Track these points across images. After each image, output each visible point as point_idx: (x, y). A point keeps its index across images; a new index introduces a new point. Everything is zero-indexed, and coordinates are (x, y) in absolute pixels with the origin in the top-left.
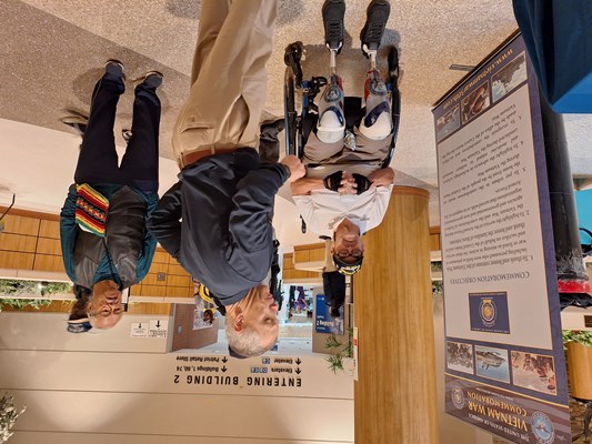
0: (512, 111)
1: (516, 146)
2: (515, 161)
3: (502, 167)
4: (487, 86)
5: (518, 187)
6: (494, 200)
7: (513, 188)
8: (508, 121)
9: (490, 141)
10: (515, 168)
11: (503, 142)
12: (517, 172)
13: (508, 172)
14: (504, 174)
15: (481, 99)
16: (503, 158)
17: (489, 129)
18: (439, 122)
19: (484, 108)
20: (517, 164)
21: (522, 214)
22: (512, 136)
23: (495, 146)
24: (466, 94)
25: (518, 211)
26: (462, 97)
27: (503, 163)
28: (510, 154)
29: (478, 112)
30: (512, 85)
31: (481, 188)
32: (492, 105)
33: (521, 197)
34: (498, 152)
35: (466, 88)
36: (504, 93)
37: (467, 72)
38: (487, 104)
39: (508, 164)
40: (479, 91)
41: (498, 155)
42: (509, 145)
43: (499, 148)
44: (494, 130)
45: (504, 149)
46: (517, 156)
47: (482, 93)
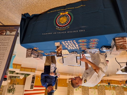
0: (9, 39)
1: (7, 46)
2: (6, 48)
4: (6, 31)
5: (4, 54)
7: (3, 54)
10: (5, 50)
11: (4, 43)
13: (3, 50)
14: (2, 50)
15: (3, 32)
17: (3, 39)
19: (3, 34)
20: (6, 49)
21: (3, 60)
22: (7, 43)
23: (2, 43)
25: (2, 59)
27: (3, 48)
28: (5, 47)
30: (11, 34)
32: (5, 35)
33: (4, 56)
34: (3, 45)
36: (9, 34)
37: (2, 25)
38: (4, 34)
39: (4, 48)
40: (3, 30)
41: (2, 46)
42: (6, 45)
43: (3, 44)
44: (3, 40)
45: (4, 45)
46: (7, 48)
47: (4, 31)
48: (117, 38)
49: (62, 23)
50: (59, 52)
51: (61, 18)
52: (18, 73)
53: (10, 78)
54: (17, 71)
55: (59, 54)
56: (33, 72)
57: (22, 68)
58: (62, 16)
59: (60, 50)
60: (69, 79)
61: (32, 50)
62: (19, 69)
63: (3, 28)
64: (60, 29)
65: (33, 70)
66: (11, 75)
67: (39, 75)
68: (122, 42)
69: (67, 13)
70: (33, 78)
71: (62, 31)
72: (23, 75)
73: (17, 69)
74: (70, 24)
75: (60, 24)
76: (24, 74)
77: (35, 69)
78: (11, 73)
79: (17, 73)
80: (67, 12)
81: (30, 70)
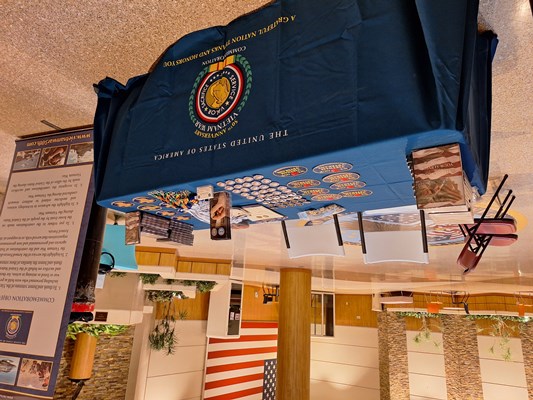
0: (77, 177)
1: (73, 204)
2: (69, 214)
3: (59, 215)
4: (66, 150)
5: (65, 233)
6: (46, 237)
7: (61, 234)
8: (72, 183)
9: (56, 191)
10: (68, 220)
11: (65, 196)
12: (68, 223)
13: (62, 220)
14: (59, 221)
15: (58, 156)
16: (62, 208)
17: (59, 182)
18: (19, 154)
19: (59, 164)
20: (70, 217)
21: (62, 255)
22: (72, 196)
23: (58, 197)
25: (60, 251)
26: (45, 146)
27: (60, 212)
28: (67, 208)
29: (53, 165)
30: (83, 159)
31: (39, 224)
32: (65, 165)
33: (65, 242)
34: (59, 202)
35: (50, 141)
36: (76, 162)
37: (53, 129)
38: (62, 162)
39: (63, 215)
40: (59, 149)
41: (59, 205)
42: (68, 201)
43: (61, 199)
44: (61, 184)
45: (64, 202)
46: (71, 212)
47: (61, 152)
48: (421, 154)
49: (215, 106)
50: (219, 220)
51: (213, 87)
52: (173, 280)
53: (151, 297)
54: (167, 273)
55: (218, 229)
56: (224, 274)
57: (179, 259)
58: (217, 79)
59: (220, 214)
60: (382, 295)
61: (141, 217)
62: (169, 265)
63: (58, 140)
64: (206, 132)
65: (221, 266)
66: (149, 287)
67: (256, 282)
68: (439, 167)
69: (231, 60)
70: (236, 292)
71: (214, 141)
72: (190, 285)
73: (164, 265)
74: (240, 108)
75: (206, 113)
76: (193, 281)
77: (228, 262)
78: (145, 282)
79: (169, 281)
80: (231, 55)
81: (212, 267)
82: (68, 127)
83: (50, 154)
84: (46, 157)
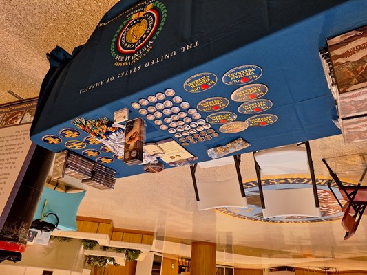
1: (18, 152)
2: (14, 161)
3: (6, 161)
4: (23, 113)
5: (7, 176)
7: (4, 176)
8: (22, 137)
9: (8, 143)
10: (12, 165)
11: (14, 147)
12: (11, 167)
13: (7, 165)
14: (4, 166)
15: (17, 118)
16: (9, 156)
17: (11, 137)
19: (15, 123)
20: (14, 163)
22: (20, 146)
23: (9, 147)
24: (11, 111)
26: (8, 112)
27: (7, 159)
28: (13, 156)
29: (11, 124)
32: (20, 124)
33: (5, 183)
34: (8, 151)
35: (13, 108)
37: (18, 100)
38: (18, 122)
39: (9, 161)
40: (18, 113)
41: (7, 154)
42: (15, 150)
43: (10, 149)
44: (13, 138)
45: (12, 151)
46: (16, 158)
47: (19, 115)
49: (134, 41)
51: (132, 29)
52: (107, 247)
53: (90, 261)
54: (103, 240)
56: (148, 244)
57: (114, 230)
59: (134, 139)
61: (68, 155)
62: (105, 233)
63: (19, 107)
64: (124, 61)
65: (146, 237)
66: (89, 252)
67: (173, 255)
68: (360, 48)
69: (150, 6)
70: (157, 264)
71: (130, 67)
72: (120, 252)
73: (101, 233)
74: (155, 37)
75: (125, 48)
76: (124, 249)
77: (151, 234)
78: (86, 248)
79: (105, 248)
80: (150, 4)
81: (138, 237)
82: (29, 97)
83: (10, 117)
84: (7, 119)
